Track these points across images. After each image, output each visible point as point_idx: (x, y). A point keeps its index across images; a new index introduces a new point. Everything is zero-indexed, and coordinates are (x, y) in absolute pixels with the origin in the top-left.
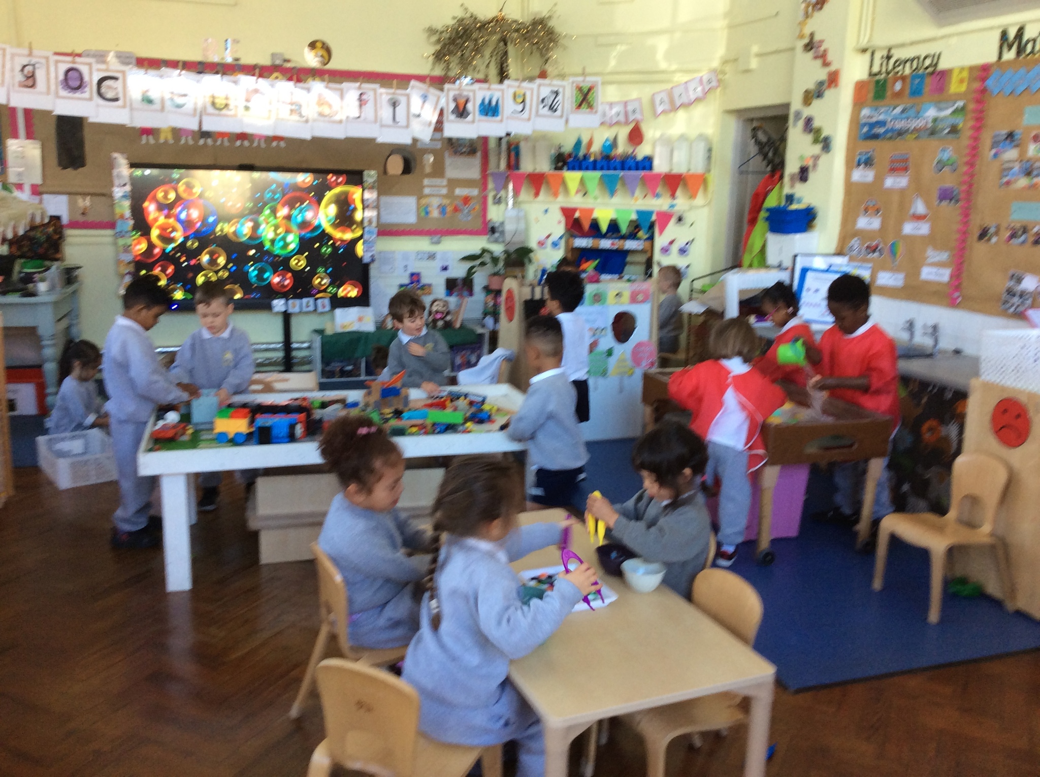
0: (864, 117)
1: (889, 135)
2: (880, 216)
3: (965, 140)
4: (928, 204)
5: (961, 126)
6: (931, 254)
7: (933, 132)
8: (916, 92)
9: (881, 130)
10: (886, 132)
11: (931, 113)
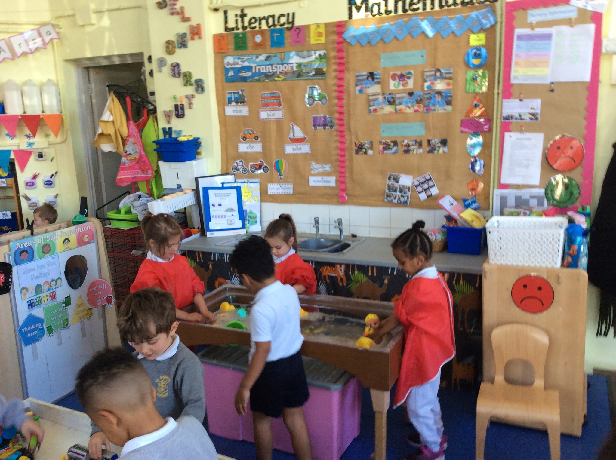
0: (228, 63)
1: (257, 78)
2: (260, 141)
3: (331, 80)
4: (304, 130)
5: (325, 70)
6: (315, 166)
7: (299, 75)
8: (278, 43)
9: (249, 74)
10: (254, 75)
11: (294, 59)
